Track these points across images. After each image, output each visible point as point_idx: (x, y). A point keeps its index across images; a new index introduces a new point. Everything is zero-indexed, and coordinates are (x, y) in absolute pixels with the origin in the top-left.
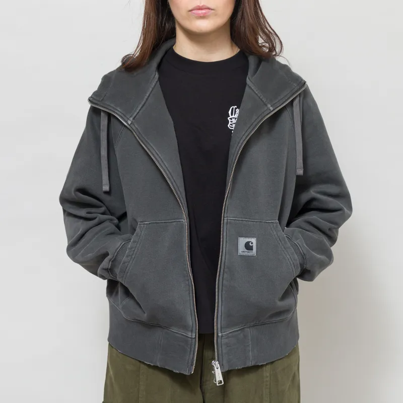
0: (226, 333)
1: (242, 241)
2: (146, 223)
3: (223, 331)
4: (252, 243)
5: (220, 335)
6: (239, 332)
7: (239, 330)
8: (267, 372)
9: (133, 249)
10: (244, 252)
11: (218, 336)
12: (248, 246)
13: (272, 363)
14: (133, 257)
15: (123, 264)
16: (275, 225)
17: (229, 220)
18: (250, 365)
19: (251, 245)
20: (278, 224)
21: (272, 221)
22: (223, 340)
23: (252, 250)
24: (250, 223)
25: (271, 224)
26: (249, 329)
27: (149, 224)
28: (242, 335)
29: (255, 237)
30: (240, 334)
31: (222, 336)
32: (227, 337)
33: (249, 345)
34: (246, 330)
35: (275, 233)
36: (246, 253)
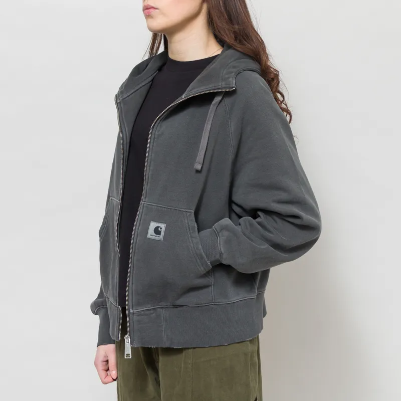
0: (137, 311)
1: (153, 225)
3: (134, 308)
4: (161, 229)
5: (131, 311)
7: (151, 309)
10: (152, 235)
11: (129, 313)
12: (157, 231)
16: (188, 214)
17: (145, 205)
18: (164, 346)
20: (193, 214)
21: (187, 210)
22: (134, 317)
23: (160, 235)
25: (184, 213)
26: (161, 310)
29: (165, 223)
30: (153, 313)
31: (133, 313)
32: (139, 314)
33: (162, 325)
34: (159, 310)
35: (186, 222)
36: (154, 237)
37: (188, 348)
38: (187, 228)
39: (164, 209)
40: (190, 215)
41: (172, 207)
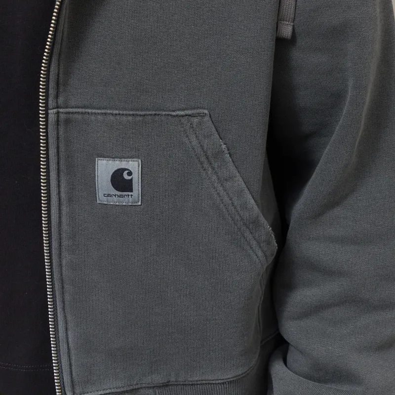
1: (105, 168)
4: (130, 174)
10: (109, 195)
12: (120, 182)
17: (62, 116)
19: (126, 177)
21: (190, 112)
23: (131, 191)
29: (138, 157)
35: (195, 142)
36: (115, 199)
38: (203, 159)
39: (124, 118)
40: (200, 123)
41: (147, 109)
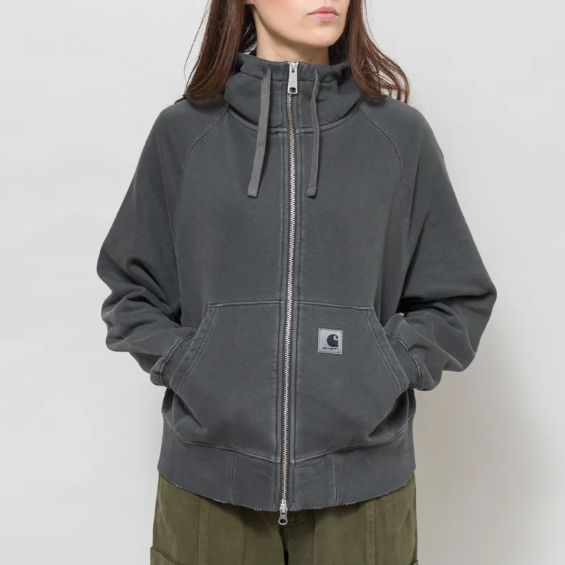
0: (301, 460)
1: (324, 334)
2: (218, 305)
3: (297, 457)
4: (337, 337)
5: (292, 461)
6: (320, 459)
7: (320, 457)
8: (370, 510)
9: (200, 341)
10: (325, 348)
11: (289, 464)
12: (332, 342)
13: (377, 498)
14: (200, 351)
15: (184, 360)
16: (369, 313)
17: (301, 305)
18: (334, 505)
19: (335, 339)
20: (374, 312)
21: (366, 308)
22: (296, 469)
23: (337, 346)
24: (334, 309)
25: (364, 312)
26: (332, 456)
27: (223, 306)
28: (323, 463)
29: (341, 329)
30: (321, 461)
31: (295, 464)
32: (303, 465)
33: (333, 477)
34: (329, 456)
35: (369, 324)
36: (329, 350)
37: (365, 502)
38: (373, 334)
40: (371, 315)
